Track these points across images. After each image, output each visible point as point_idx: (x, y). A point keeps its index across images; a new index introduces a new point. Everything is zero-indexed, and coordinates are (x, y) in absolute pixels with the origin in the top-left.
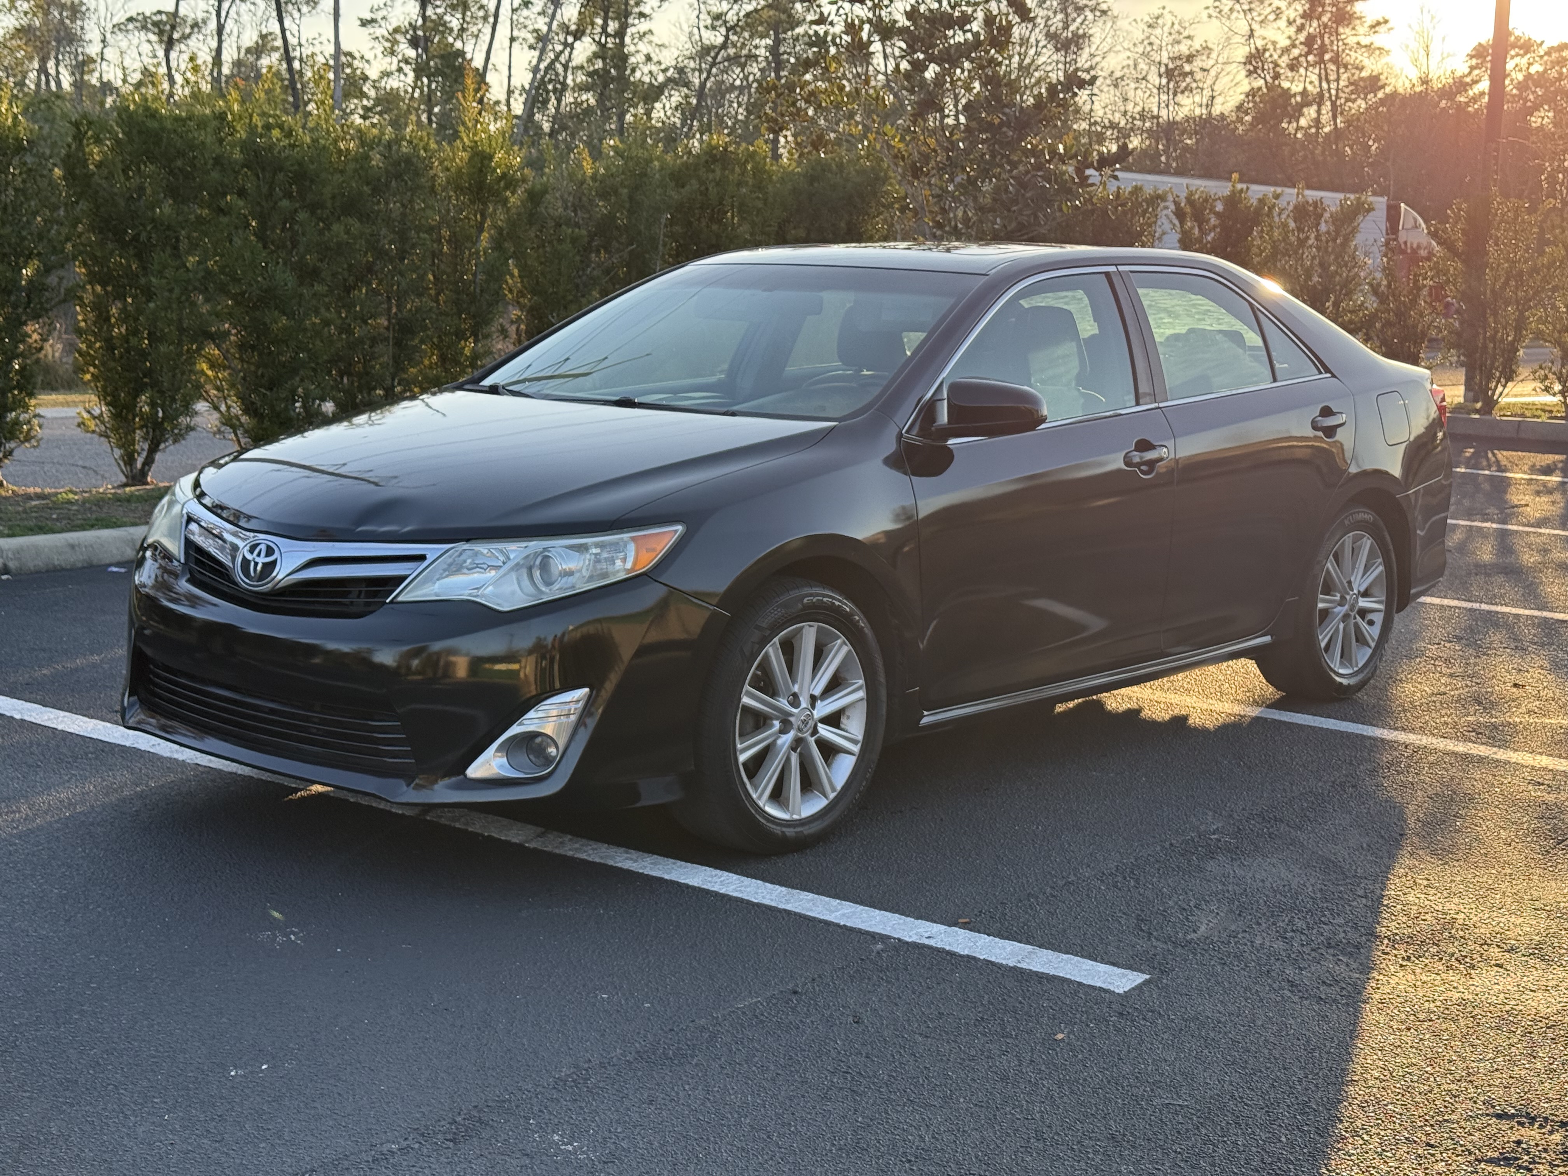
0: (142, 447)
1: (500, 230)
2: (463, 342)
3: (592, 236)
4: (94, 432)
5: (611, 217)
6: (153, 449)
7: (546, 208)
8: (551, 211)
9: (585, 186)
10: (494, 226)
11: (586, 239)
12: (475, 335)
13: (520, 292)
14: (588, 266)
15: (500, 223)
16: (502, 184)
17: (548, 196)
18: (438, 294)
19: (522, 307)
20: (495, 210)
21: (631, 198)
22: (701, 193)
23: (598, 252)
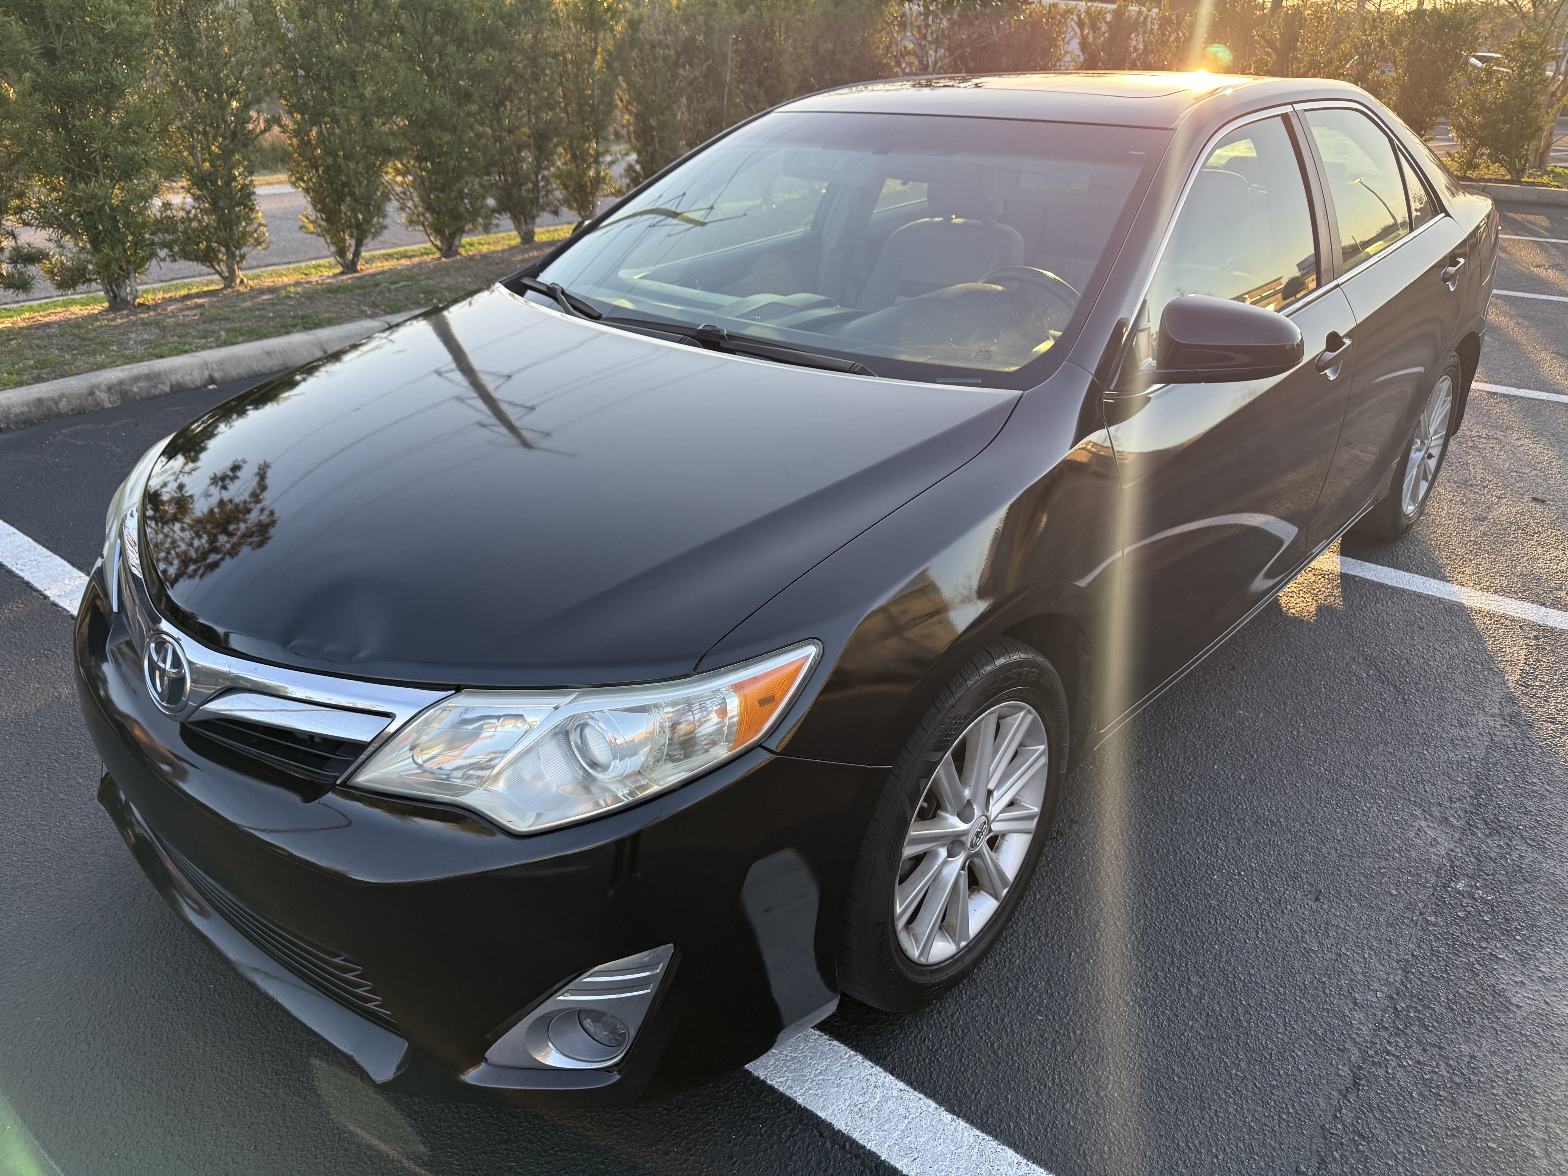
0: (350, 242)
1: (610, 53)
2: (587, 145)
3: (678, 55)
4: (312, 233)
5: (692, 39)
6: (359, 244)
7: (643, 34)
8: (647, 36)
9: (672, 14)
10: (604, 50)
11: (674, 58)
12: (596, 137)
13: (628, 101)
14: (676, 79)
15: (609, 47)
16: (609, 14)
17: (644, 24)
18: (566, 107)
19: (630, 113)
20: (605, 37)
21: (706, 23)
22: (758, 18)
23: (684, 66)
